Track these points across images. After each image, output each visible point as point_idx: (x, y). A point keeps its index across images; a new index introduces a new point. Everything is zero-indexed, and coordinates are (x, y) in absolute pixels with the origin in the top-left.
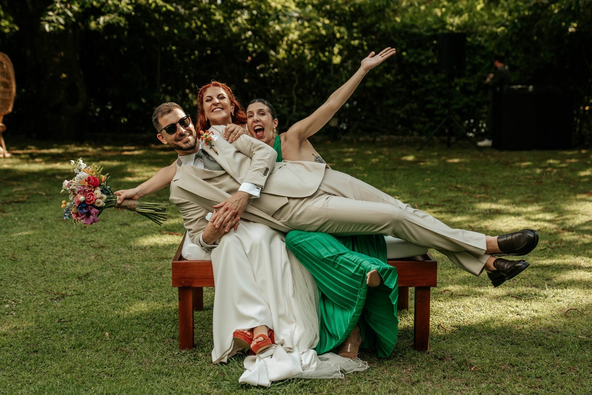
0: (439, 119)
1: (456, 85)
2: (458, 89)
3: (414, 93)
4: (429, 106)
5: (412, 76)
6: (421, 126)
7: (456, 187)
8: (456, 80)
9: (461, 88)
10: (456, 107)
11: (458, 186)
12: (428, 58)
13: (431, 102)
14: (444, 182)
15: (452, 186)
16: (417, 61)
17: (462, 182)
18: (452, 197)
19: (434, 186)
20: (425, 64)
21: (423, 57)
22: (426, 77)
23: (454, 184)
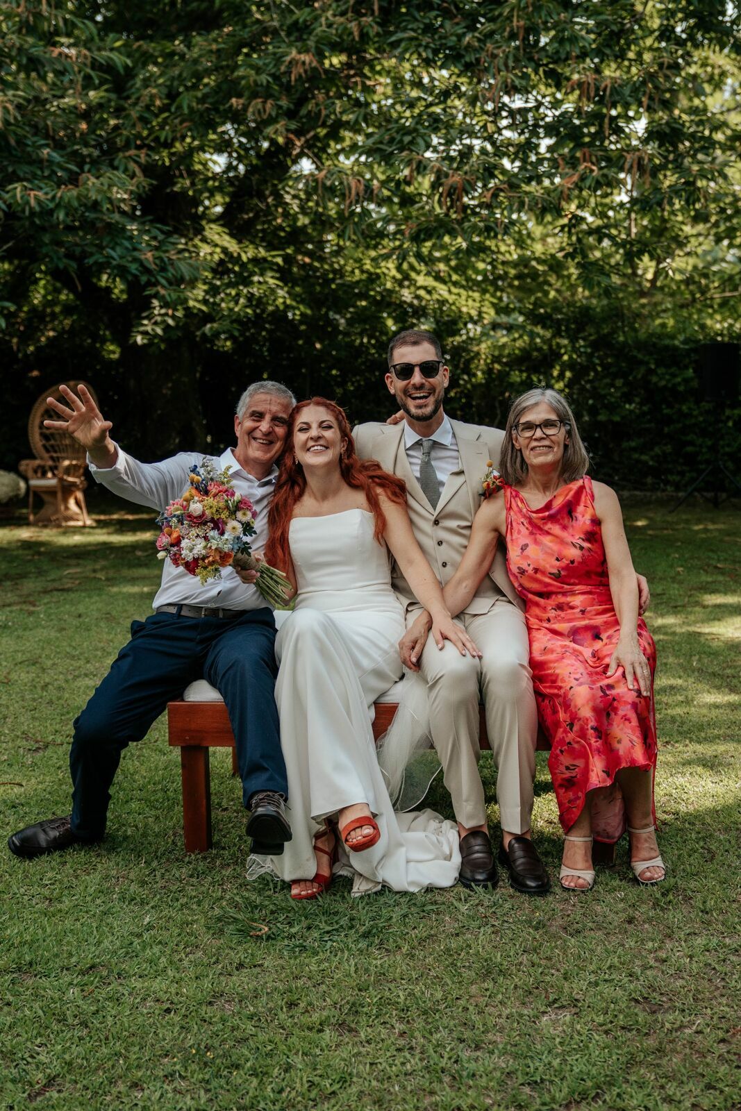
0: (703, 467)
1: (729, 418)
2: (730, 424)
3: (666, 430)
4: (689, 449)
5: (664, 406)
6: (676, 478)
7: (716, 567)
8: (728, 412)
9: (735, 423)
10: (727, 449)
11: (719, 565)
12: (686, 381)
13: (691, 443)
14: (699, 559)
15: (709, 565)
16: (670, 385)
17: (726, 560)
18: (707, 583)
19: (682, 566)
20: (681, 388)
21: (679, 379)
22: (684, 408)
23: (714, 563)
